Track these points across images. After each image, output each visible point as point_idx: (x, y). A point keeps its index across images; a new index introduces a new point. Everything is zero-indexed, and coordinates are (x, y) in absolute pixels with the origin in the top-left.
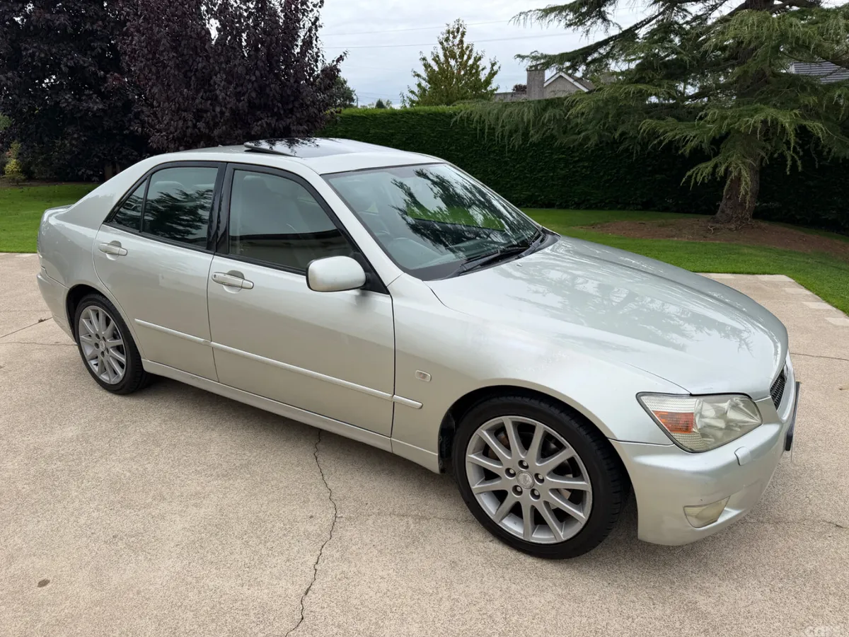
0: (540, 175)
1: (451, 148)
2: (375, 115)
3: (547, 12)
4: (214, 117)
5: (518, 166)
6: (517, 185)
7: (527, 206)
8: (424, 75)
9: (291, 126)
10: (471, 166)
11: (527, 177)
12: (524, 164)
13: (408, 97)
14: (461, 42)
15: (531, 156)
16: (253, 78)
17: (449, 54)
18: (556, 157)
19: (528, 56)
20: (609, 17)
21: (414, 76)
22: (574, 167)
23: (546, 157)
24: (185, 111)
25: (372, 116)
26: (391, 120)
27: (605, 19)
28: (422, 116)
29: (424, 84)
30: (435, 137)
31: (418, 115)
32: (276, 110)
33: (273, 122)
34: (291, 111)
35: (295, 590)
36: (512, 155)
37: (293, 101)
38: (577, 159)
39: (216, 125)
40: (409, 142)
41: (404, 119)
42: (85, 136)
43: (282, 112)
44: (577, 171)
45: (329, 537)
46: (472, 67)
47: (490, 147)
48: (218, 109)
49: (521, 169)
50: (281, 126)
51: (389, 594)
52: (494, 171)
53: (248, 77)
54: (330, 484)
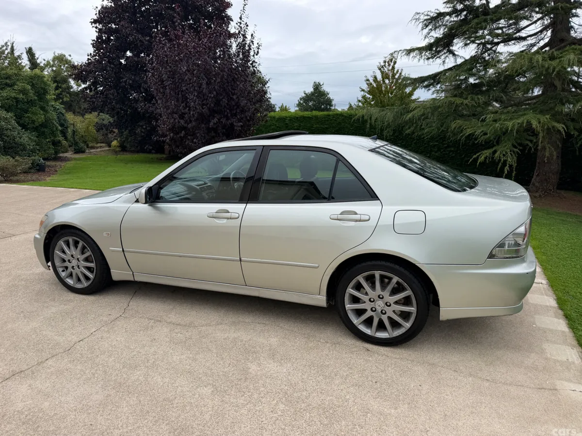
2: (317, 116)
3: (411, 51)
8: (367, 90)
14: (393, 68)
15: (415, 143)
16: (212, 96)
17: (385, 76)
18: (432, 144)
20: (456, 53)
21: (361, 91)
22: (444, 151)
24: (176, 114)
25: (315, 116)
26: (326, 119)
27: (454, 55)
29: (367, 95)
32: (226, 113)
33: (224, 121)
34: (235, 115)
35: (76, 340)
36: (403, 142)
37: (236, 109)
38: (446, 145)
39: (191, 121)
41: (334, 119)
42: (149, 127)
43: (229, 115)
44: (447, 154)
45: (110, 323)
48: (192, 113)
50: (228, 123)
53: (210, 95)
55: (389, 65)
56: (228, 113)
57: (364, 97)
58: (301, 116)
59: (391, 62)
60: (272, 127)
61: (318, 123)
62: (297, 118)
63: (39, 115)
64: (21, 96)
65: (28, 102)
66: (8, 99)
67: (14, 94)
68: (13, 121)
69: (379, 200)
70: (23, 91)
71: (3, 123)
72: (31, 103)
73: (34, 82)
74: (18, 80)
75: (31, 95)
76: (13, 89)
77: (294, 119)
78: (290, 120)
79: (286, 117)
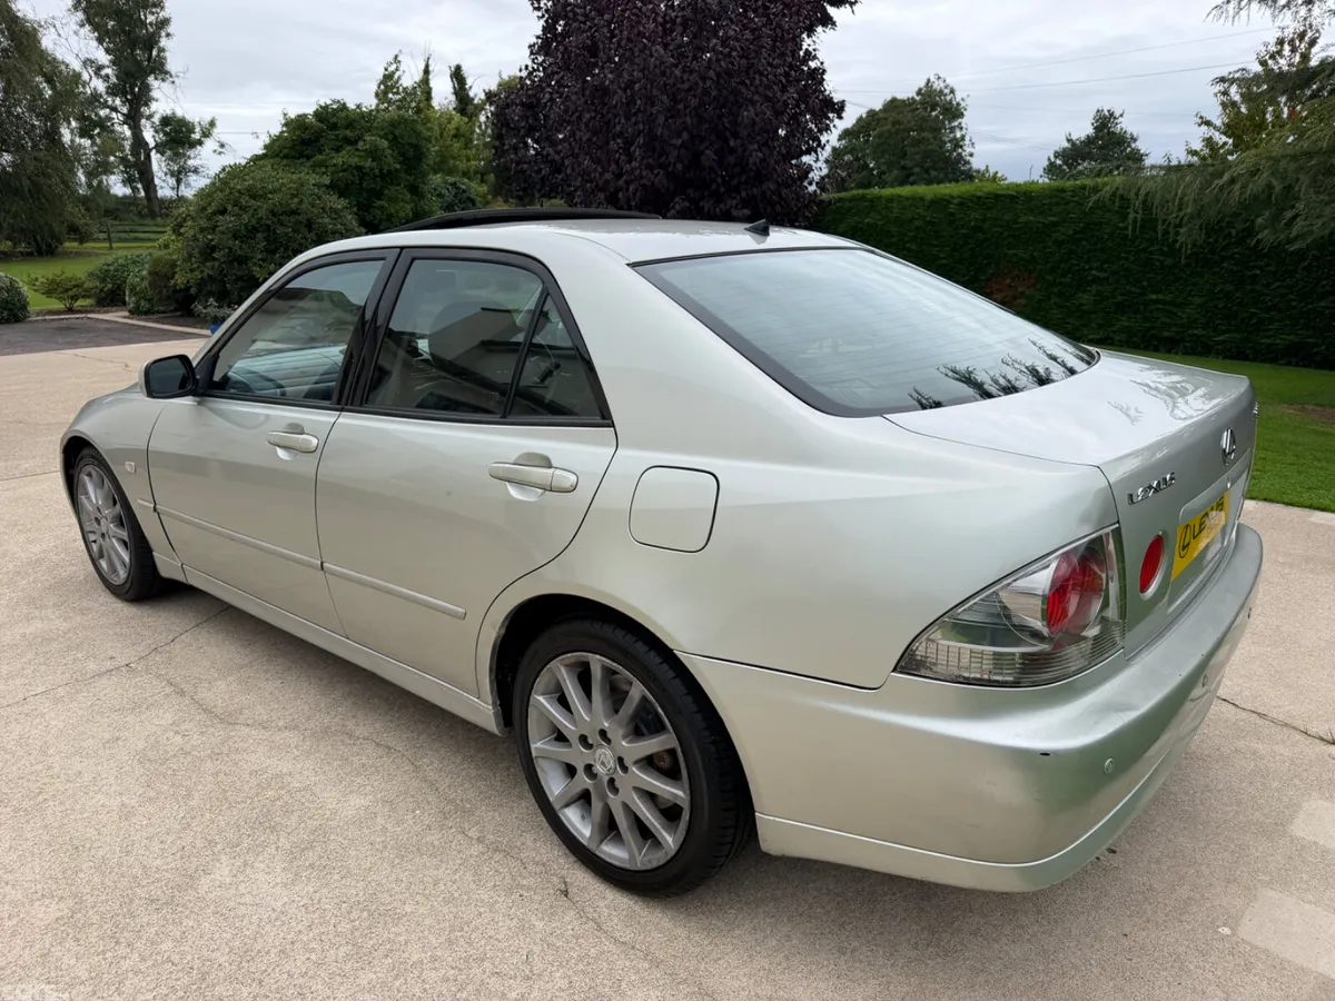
0: (1322, 304)
5: (1278, 284)
7: (1289, 364)
8: (1220, 121)
11: (1294, 307)
14: (1307, 56)
15: (1305, 268)
21: (1200, 125)
25: (1025, 193)
26: (1054, 200)
32: (714, 187)
36: (1268, 265)
40: (1078, 236)
41: (1076, 199)
47: (1223, 249)
49: (1281, 290)
55: (1293, 50)
57: (1209, 142)
58: (989, 194)
59: (1301, 40)
60: (917, 223)
61: (1032, 210)
62: (979, 198)
63: (402, 204)
64: (368, 163)
65: (382, 175)
66: (344, 171)
67: (356, 159)
68: (350, 217)
70: (374, 153)
71: (327, 220)
72: (388, 177)
73: (397, 133)
74: (369, 130)
75: (390, 160)
76: (357, 150)
77: (972, 201)
78: (961, 204)
79: (952, 197)
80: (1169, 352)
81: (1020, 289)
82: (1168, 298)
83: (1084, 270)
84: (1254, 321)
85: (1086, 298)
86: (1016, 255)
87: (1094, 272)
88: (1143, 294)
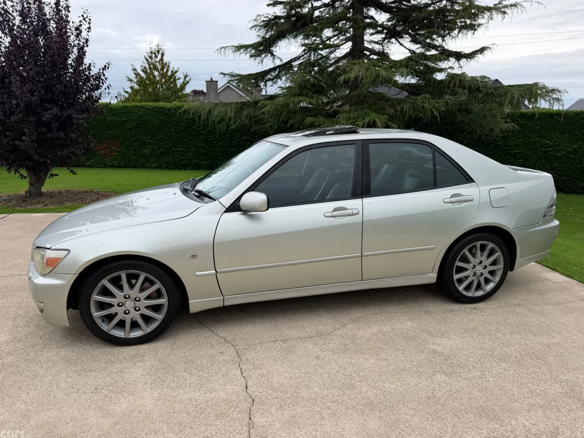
1: (171, 131)
3: (239, 48)
4: (10, 108)
5: (220, 143)
6: (220, 156)
8: (135, 80)
9: (72, 115)
10: (187, 143)
12: (224, 142)
13: (123, 96)
14: (162, 59)
17: (153, 67)
19: (228, 74)
20: (275, 53)
21: (128, 81)
23: (238, 138)
27: (272, 55)
28: (148, 109)
29: (136, 87)
30: (159, 123)
31: (144, 108)
35: (239, 388)
40: (138, 126)
45: (240, 360)
46: (171, 77)
47: (199, 131)
50: (64, 114)
51: (292, 378)
52: (204, 147)
54: (220, 335)
55: (157, 57)
56: (62, 102)
59: (158, 53)
69: (475, 182)
80: (185, 169)
81: (113, 148)
82: (182, 149)
83: (144, 140)
84: (214, 156)
85: (146, 151)
86: (108, 134)
87: (148, 140)
88: (171, 148)
